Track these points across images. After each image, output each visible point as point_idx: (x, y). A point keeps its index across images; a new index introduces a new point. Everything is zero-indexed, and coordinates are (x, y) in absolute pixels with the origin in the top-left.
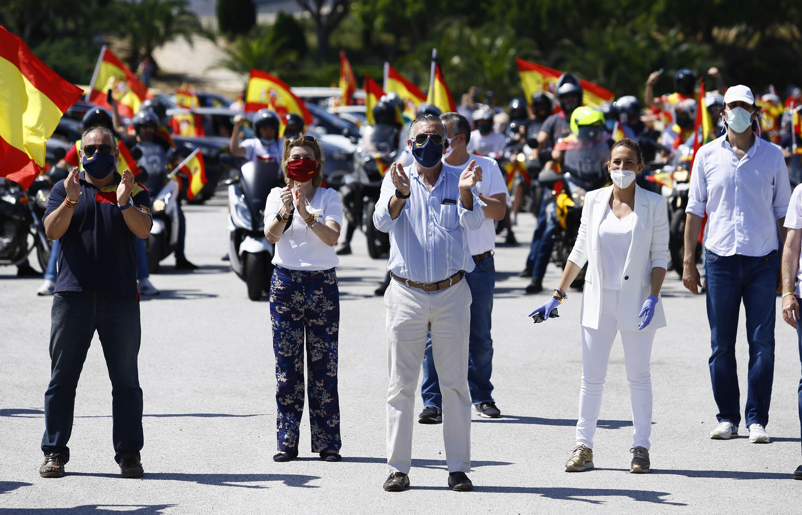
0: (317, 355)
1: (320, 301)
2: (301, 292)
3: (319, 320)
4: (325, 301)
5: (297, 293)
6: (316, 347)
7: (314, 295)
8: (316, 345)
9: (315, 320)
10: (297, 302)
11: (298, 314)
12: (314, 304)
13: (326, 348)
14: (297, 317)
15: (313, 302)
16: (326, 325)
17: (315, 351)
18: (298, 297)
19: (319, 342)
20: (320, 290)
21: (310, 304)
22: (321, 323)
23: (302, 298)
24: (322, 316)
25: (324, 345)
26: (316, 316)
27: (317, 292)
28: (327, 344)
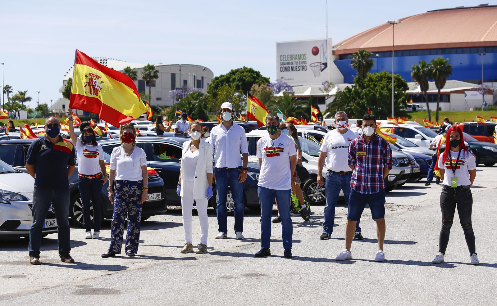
0: (134, 212)
1: (135, 190)
2: (127, 186)
3: (135, 198)
4: (137, 190)
5: (126, 187)
6: (133, 210)
7: (133, 187)
8: (133, 209)
9: (133, 198)
10: (126, 191)
11: (125, 196)
12: (133, 192)
13: (137, 210)
14: (124, 197)
15: (132, 191)
16: (137, 200)
17: (133, 211)
18: (126, 189)
19: (134, 207)
20: (135, 186)
21: (131, 192)
22: (135, 199)
23: (128, 189)
24: (136, 196)
25: (137, 209)
26: (133, 197)
27: (134, 186)
28: (138, 209)
